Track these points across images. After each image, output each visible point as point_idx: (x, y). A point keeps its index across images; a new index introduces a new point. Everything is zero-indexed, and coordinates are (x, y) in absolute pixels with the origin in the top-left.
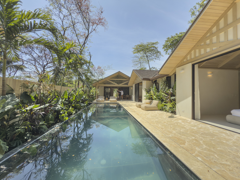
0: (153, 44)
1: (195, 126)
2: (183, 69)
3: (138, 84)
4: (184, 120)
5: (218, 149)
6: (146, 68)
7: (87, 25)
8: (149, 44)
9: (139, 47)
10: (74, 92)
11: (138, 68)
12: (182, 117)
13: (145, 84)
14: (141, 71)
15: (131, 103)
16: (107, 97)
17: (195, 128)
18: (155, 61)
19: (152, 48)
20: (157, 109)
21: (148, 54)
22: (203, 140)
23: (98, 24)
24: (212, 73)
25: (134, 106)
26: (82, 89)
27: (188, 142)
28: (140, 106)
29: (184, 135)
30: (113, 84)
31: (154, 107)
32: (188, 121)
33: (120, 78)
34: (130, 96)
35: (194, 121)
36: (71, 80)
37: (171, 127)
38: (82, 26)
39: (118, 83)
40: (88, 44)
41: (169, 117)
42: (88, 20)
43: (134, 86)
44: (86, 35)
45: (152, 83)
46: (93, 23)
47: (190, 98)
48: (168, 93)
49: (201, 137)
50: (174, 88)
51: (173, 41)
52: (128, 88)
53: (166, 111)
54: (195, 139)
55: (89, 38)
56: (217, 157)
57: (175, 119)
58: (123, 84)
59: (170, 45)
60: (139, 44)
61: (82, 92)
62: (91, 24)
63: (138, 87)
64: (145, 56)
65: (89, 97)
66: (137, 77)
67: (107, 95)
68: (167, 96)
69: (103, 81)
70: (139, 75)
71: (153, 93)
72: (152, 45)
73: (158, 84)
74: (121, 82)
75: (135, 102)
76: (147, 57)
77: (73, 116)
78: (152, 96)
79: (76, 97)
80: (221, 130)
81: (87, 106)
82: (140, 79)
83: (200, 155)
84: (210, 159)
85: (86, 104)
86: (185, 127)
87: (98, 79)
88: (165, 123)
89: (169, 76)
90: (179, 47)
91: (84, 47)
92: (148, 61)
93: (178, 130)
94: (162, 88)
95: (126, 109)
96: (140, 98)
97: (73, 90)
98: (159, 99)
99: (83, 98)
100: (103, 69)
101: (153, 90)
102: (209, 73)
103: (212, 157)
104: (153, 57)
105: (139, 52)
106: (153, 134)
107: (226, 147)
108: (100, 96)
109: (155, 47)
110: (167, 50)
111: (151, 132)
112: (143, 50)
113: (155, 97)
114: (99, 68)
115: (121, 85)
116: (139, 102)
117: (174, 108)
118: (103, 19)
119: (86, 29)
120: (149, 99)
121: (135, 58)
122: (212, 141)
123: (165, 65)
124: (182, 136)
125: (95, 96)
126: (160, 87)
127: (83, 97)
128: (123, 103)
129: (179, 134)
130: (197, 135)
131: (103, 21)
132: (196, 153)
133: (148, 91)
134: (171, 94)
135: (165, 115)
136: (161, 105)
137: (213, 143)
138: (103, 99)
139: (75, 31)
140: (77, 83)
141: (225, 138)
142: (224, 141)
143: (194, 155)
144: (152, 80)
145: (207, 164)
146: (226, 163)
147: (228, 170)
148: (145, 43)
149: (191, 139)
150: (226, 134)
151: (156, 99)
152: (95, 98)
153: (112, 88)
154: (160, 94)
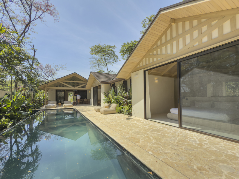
0: (111, 47)
1: (147, 125)
2: (137, 75)
3: (97, 87)
4: (138, 121)
5: (163, 141)
6: (104, 71)
7: (28, 8)
8: (107, 47)
9: (96, 48)
10: (9, 96)
11: (96, 70)
12: (137, 118)
13: (103, 87)
14: (99, 74)
15: (89, 108)
16: (61, 102)
17: (147, 127)
18: (112, 65)
19: (110, 51)
20: (116, 112)
21: (105, 57)
22: (153, 136)
23: (44, 12)
24: (158, 79)
25: (92, 110)
26: (23, 92)
27: (142, 140)
28: (98, 111)
29: (139, 135)
30: (67, 87)
31: (113, 110)
32: (142, 120)
33: (76, 81)
34: (88, 100)
35: (146, 120)
36: (3, 80)
37: (128, 128)
38: (19, 8)
39: (73, 86)
40: (30, 34)
41: (126, 119)
42: (29, 2)
43: (92, 89)
44: (26, 22)
45: (110, 86)
46: (38, 9)
47: (143, 101)
48: (125, 96)
49: (151, 134)
50: (130, 92)
51: (129, 47)
52: (85, 92)
53: (123, 113)
54: (147, 136)
55: (31, 26)
56: (162, 148)
57: (131, 120)
58: (80, 87)
59: (126, 50)
60: (97, 45)
61: (23, 96)
62: (33, 8)
63: (96, 90)
64: (103, 58)
65: (34, 102)
66: (95, 80)
67: (60, 99)
68: (124, 100)
69: (54, 82)
70: (97, 78)
71: (112, 97)
72: (109, 48)
73: (116, 88)
74: (77, 85)
75: (94, 106)
76: (105, 59)
77: (8, 129)
78: (110, 100)
79: (12, 103)
80: (165, 125)
81: (31, 115)
82: (98, 82)
83: (151, 149)
84: (158, 151)
85: (29, 112)
86: (139, 126)
87: (47, 80)
88: (123, 125)
89: (125, 80)
90: (133, 54)
91: (24, 37)
92: (106, 64)
93: (134, 130)
94: (120, 92)
95: (84, 115)
96: (98, 102)
97: (6, 94)
98: (117, 102)
99: (24, 105)
100: (54, 68)
101: (111, 94)
102: (156, 79)
103: (159, 149)
104: (111, 60)
105: (96, 53)
106: (112, 137)
107: (168, 139)
108: (50, 101)
109: (113, 51)
110: (124, 55)
111: (110, 135)
112: (100, 52)
113: (113, 100)
114: (48, 66)
115: (77, 88)
116: (97, 106)
117: (130, 110)
118: (51, 6)
119: (26, 14)
120: (108, 102)
121: (93, 60)
122: (159, 136)
123: (122, 69)
124: (138, 135)
125: (44, 102)
126: (118, 91)
127: (24, 103)
128: (80, 108)
129: (135, 133)
130: (148, 133)
131: (52, 9)
132: (148, 148)
133: (107, 95)
134: (128, 97)
135: (123, 117)
136: (119, 108)
137: (160, 137)
138: (55, 105)
139: (7, 12)
140: (14, 85)
141: (167, 132)
142: (166, 135)
143: (146, 150)
144: (110, 84)
145: (155, 156)
146: (168, 152)
147: (169, 157)
148: (103, 45)
149: (144, 136)
150: (167, 128)
151: (114, 102)
152: (44, 104)
153: (66, 92)
154: (118, 97)
